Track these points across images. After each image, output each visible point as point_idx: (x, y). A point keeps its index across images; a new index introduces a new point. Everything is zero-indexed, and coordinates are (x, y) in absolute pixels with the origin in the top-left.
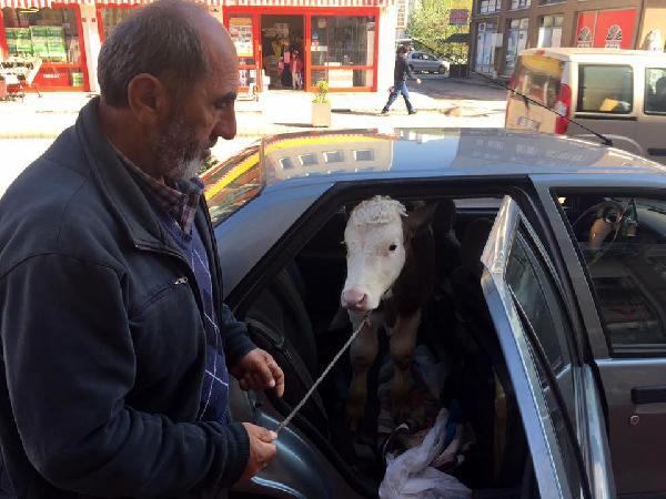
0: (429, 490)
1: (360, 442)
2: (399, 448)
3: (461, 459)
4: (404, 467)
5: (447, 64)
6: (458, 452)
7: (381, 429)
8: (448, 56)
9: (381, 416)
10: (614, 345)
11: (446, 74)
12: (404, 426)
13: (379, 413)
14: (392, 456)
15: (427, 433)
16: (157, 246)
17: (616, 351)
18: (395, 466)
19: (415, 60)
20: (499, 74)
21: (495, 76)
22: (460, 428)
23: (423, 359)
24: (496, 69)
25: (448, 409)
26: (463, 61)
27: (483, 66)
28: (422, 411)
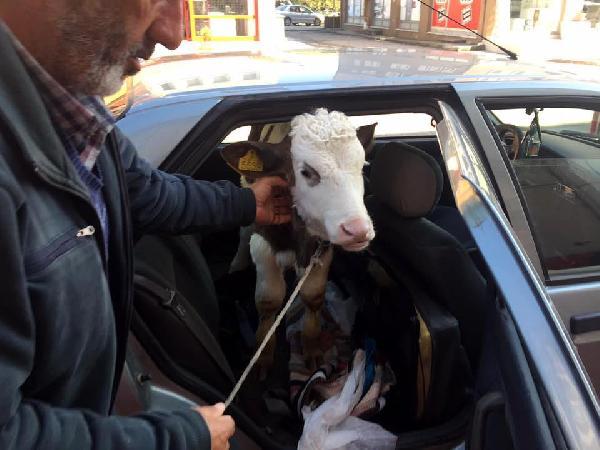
0: (352, 442)
1: (273, 395)
2: (317, 399)
3: (382, 402)
4: (323, 421)
5: (322, 17)
6: (380, 395)
7: (294, 376)
8: (323, 9)
9: (292, 361)
10: (549, 272)
11: (322, 26)
12: (320, 374)
13: (289, 358)
14: (308, 408)
15: (346, 380)
16: (58, 178)
17: (552, 279)
18: (314, 421)
19: (294, 13)
20: (369, 25)
21: (365, 26)
22: (378, 369)
23: (331, 296)
24: (366, 20)
25: (364, 349)
26: (336, 14)
27: (354, 18)
28: (335, 351)
